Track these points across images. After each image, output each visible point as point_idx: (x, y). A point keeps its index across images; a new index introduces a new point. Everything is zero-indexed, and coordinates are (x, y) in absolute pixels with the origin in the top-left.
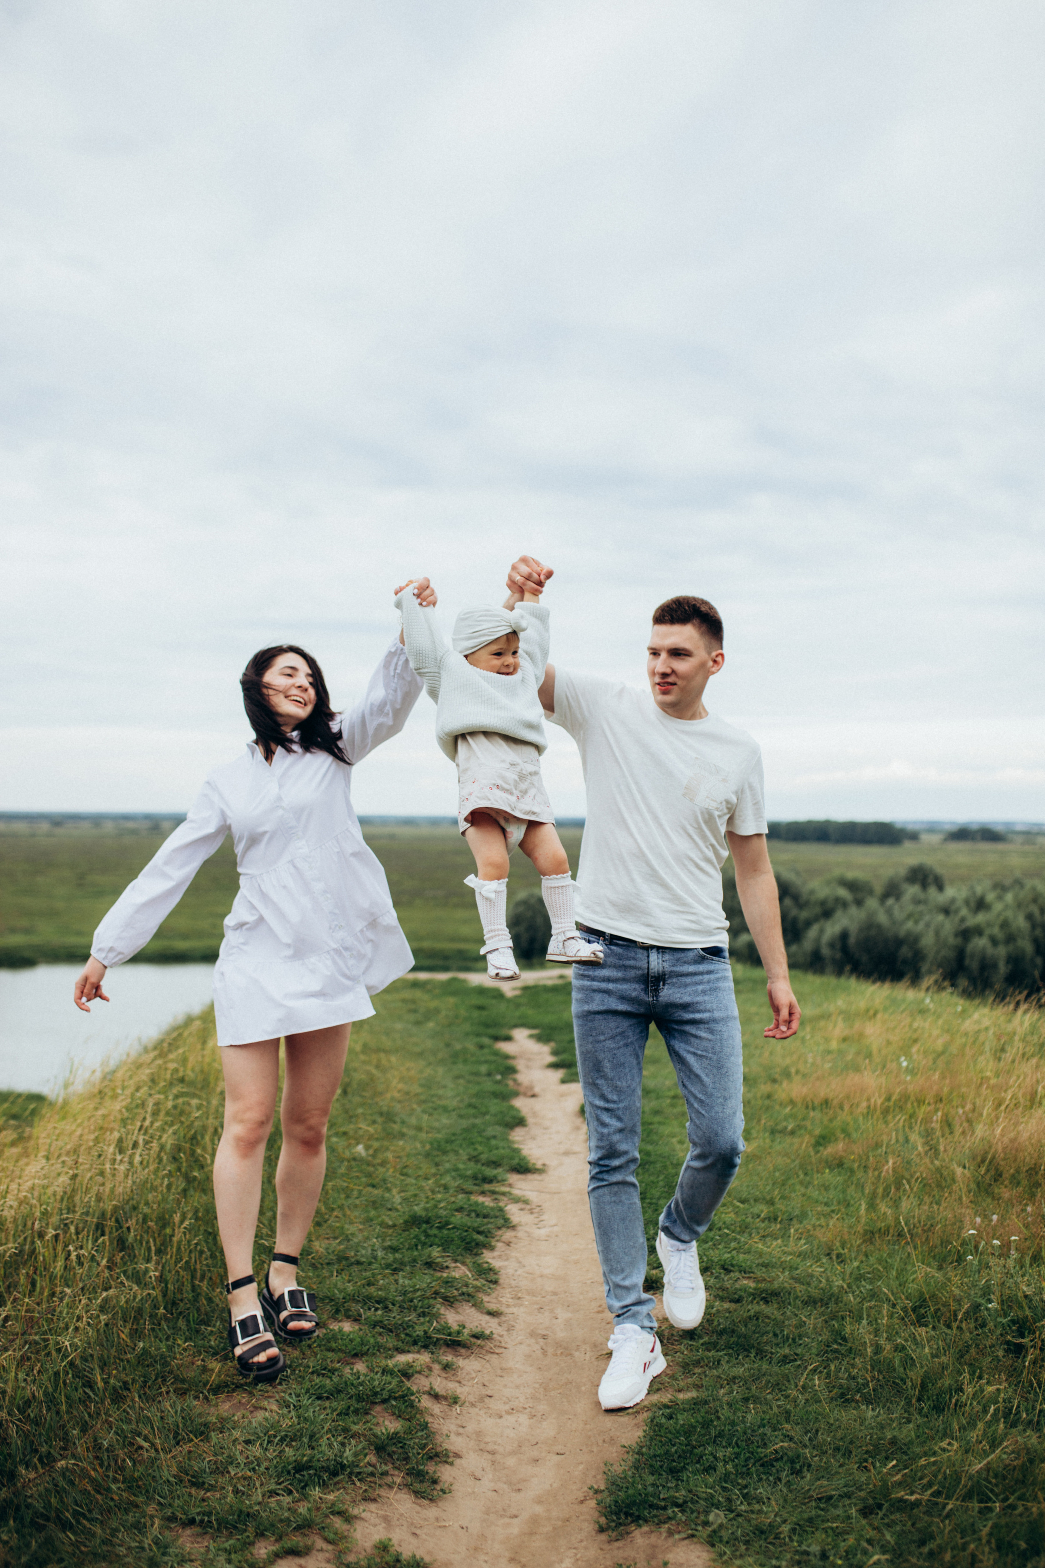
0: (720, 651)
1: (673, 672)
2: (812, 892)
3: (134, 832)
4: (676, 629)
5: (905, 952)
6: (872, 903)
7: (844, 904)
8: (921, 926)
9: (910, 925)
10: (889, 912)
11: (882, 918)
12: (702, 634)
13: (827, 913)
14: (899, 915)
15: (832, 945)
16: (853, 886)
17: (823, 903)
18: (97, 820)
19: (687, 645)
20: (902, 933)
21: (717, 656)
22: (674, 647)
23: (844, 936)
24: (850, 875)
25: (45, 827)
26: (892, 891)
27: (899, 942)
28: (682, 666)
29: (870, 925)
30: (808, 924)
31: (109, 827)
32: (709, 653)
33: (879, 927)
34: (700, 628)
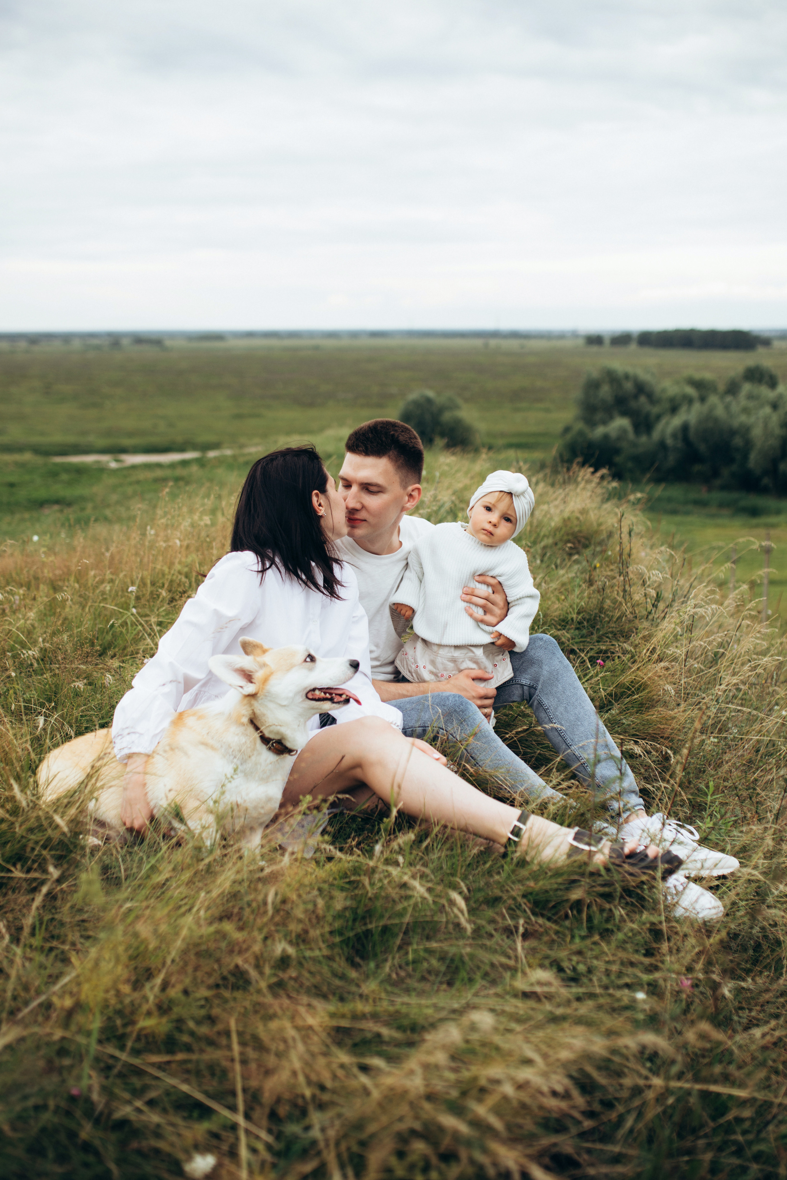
0: (417, 486)
1: (363, 507)
2: (664, 390)
3: (98, 348)
4: (370, 461)
5: (738, 441)
6: (713, 399)
7: (690, 401)
8: (752, 420)
9: (743, 418)
10: (727, 407)
11: (720, 412)
12: (399, 468)
13: (674, 409)
14: (735, 408)
15: (674, 436)
16: (700, 385)
17: (672, 400)
18: (67, 338)
19: (379, 480)
20: (735, 423)
21: (413, 491)
22: (366, 481)
23: (685, 428)
24: (697, 376)
25: (23, 345)
26: (733, 389)
27: (733, 433)
28: (373, 502)
29: (709, 417)
30: (658, 417)
31: (77, 344)
32: (405, 488)
33: (716, 420)
34: (396, 461)
